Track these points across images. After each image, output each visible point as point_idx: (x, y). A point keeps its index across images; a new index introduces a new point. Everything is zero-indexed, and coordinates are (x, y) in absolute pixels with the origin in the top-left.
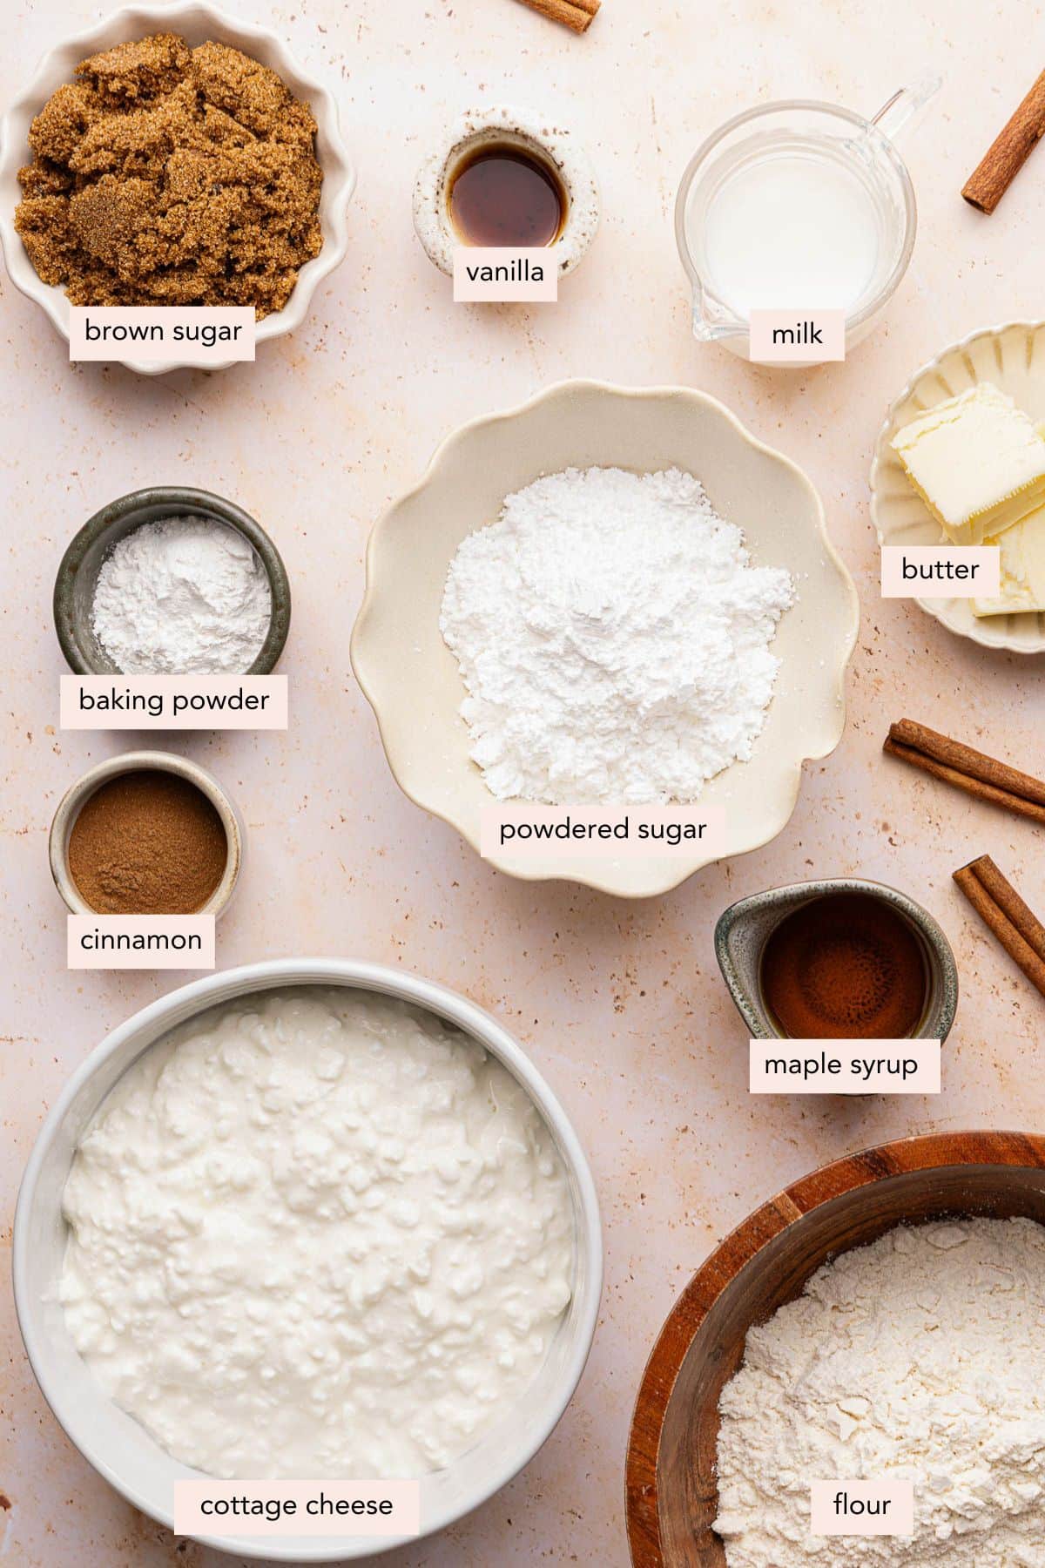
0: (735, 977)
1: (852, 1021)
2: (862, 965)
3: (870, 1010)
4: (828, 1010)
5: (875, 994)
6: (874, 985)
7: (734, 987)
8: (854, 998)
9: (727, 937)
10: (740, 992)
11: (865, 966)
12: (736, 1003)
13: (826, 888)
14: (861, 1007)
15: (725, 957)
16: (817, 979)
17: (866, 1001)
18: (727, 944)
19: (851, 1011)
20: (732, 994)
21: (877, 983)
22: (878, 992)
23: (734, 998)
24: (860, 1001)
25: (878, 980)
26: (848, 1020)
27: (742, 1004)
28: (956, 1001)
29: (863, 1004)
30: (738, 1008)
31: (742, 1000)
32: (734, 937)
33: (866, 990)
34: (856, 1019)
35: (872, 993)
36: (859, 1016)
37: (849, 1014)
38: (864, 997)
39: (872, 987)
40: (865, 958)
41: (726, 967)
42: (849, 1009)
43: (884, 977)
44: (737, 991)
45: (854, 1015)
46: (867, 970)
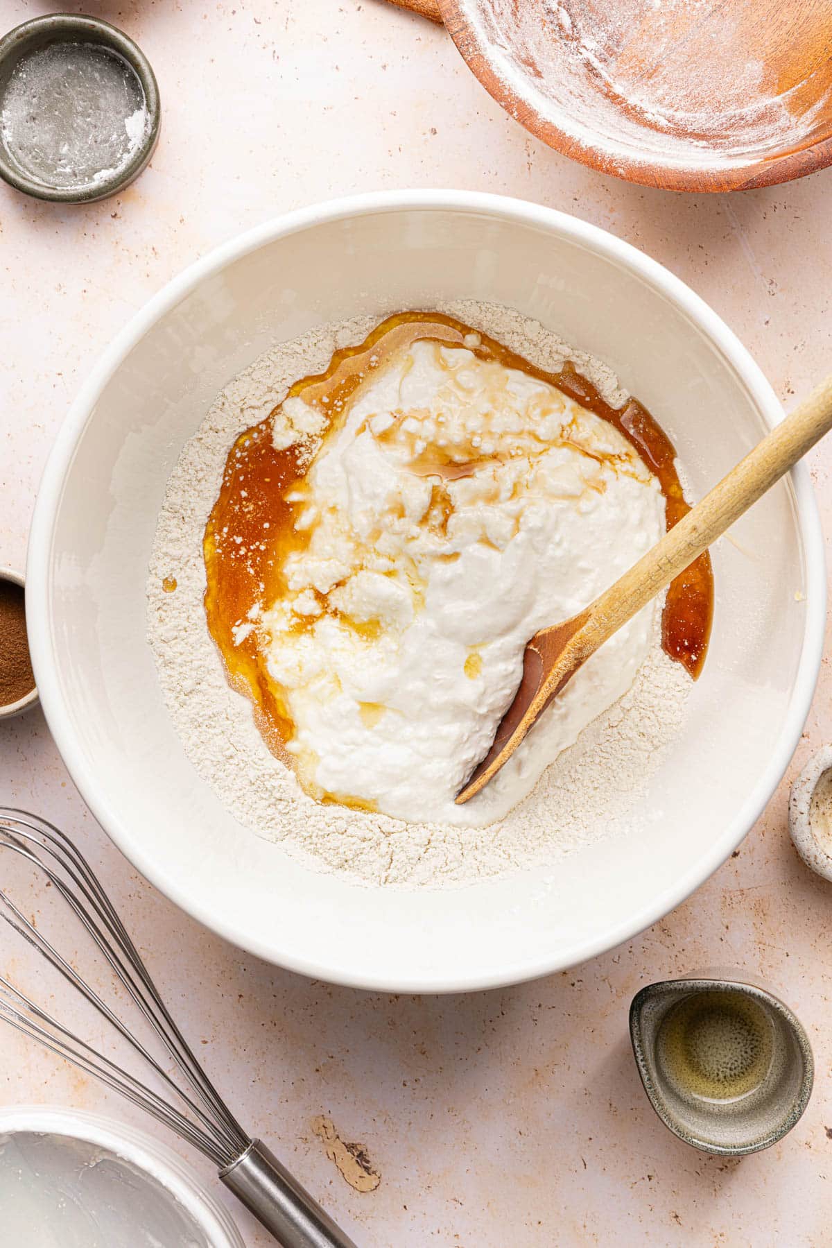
0: (640, 1041)
1: (719, 1080)
2: (736, 1039)
3: (735, 1075)
4: (702, 1067)
5: (742, 1063)
6: (742, 1056)
7: (638, 1049)
8: (724, 1063)
9: (640, 1009)
10: (642, 1054)
11: (739, 1040)
12: (637, 1062)
13: (726, 988)
14: (728, 1071)
15: (636, 1024)
16: (698, 1042)
17: (733, 1067)
18: (639, 1015)
19: (720, 1073)
20: (635, 1054)
21: (745, 1055)
22: (744, 1062)
23: (636, 1057)
24: (729, 1066)
25: (746, 1052)
26: (716, 1079)
27: (641, 1064)
28: (809, 1098)
29: (731, 1069)
30: (638, 1066)
31: (642, 1060)
32: (645, 1010)
33: (736, 1058)
34: (723, 1079)
35: (740, 1061)
36: (725, 1077)
37: (718, 1075)
38: (732, 1064)
39: (740, 1057)
40: (739, 1033)
41: (635, 1032)
42: (719, 1070)
43: (752, 1051)
44: (640, 1053)
45: (721, 1076)
46: (739, 1043)
